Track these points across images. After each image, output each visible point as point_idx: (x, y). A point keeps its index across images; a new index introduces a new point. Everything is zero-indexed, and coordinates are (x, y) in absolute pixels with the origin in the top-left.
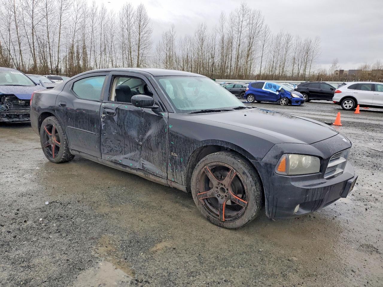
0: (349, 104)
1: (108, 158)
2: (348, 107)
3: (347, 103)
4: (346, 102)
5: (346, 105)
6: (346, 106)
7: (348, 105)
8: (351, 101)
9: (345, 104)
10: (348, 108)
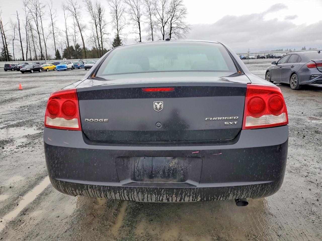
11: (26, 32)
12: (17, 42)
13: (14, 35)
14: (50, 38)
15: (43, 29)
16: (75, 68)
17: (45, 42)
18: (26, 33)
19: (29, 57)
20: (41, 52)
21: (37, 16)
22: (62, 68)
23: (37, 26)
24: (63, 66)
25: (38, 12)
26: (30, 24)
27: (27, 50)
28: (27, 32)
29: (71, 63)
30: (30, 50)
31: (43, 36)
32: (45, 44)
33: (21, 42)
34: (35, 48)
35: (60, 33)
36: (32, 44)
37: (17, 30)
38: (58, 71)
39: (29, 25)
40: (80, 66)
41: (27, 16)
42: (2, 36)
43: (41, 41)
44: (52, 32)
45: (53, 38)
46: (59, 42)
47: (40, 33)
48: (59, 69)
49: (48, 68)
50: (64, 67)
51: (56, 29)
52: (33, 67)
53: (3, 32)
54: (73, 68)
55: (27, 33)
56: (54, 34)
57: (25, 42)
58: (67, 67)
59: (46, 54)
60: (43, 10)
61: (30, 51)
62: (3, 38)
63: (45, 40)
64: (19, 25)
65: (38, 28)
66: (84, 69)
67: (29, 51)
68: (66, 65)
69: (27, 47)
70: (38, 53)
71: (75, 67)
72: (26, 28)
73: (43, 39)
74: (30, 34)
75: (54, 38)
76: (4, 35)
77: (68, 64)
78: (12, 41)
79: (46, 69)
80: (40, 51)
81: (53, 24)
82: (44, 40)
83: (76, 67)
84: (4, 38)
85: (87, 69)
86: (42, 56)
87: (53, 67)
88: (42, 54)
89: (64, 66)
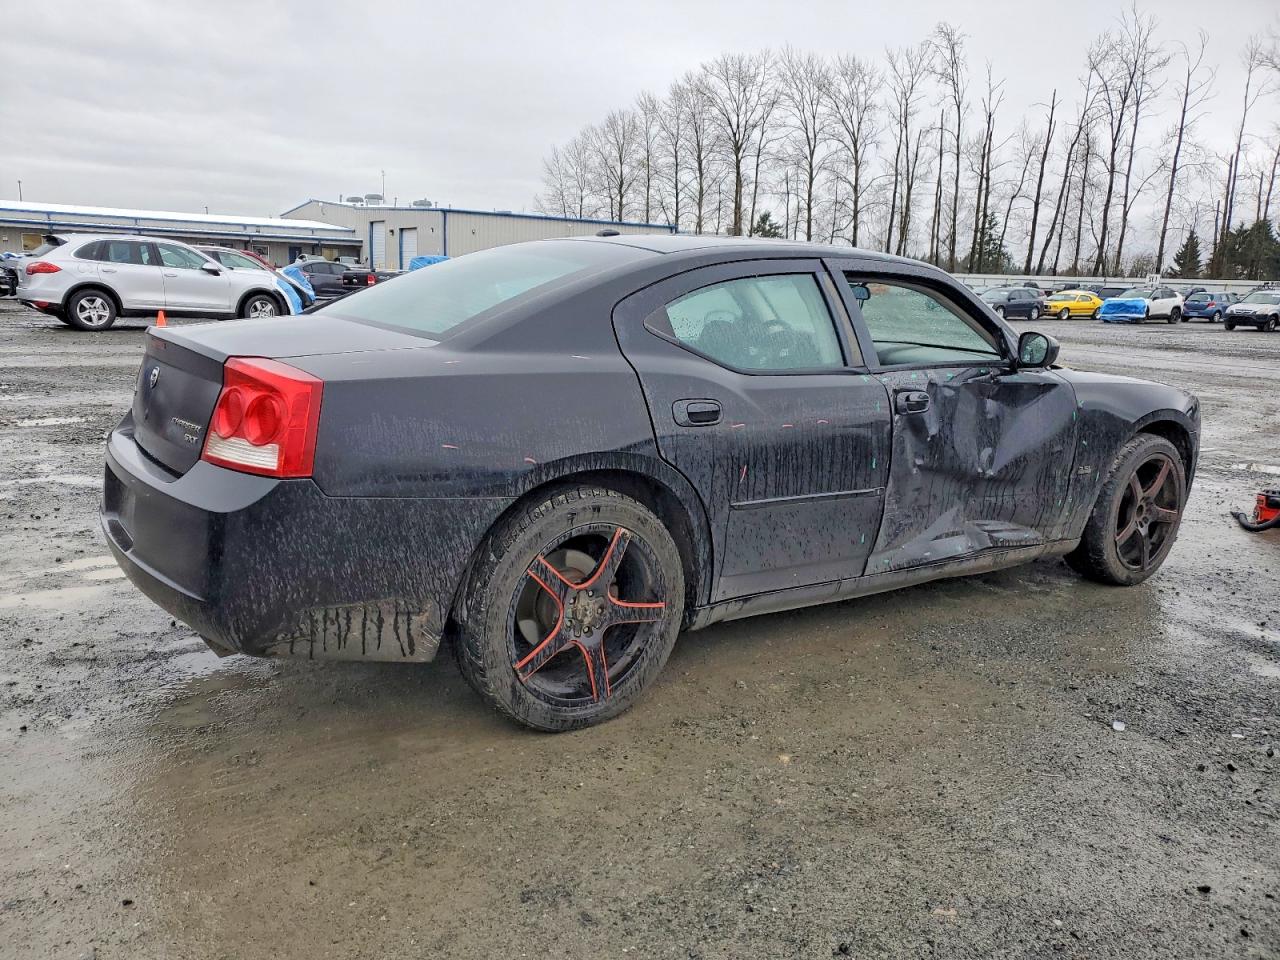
0: (95, 312)
1: (887, 561)
2: (95, 318)
3: (87, 307)
4: (83, 302)
5: (86, 314)
6: (89, 319)
7: (94, 315)
8: (99, 301)
9: (83, 309)
10: (96, 323)
11: (1067, 168)
12: (1024, 206)
13: (1020, 179)
14: (1155, 188)
15: (1132, 155)
16: (1192, 317)
17: (1125, 205)
18: (1064, 172)
19: (1048, 263)
20: (1101, 247)
21: (1124, 102)
22: (1122, 311)
23: (1114, 141)
24: (1129, 304)
25: (1132, 89)
26: (1090, 137)
27: (1051, 235)
28: (1070, 169)
29: (1176, 296)
30: (1060, 235)
31: (1127, 181)
32: (1126, 213)
33: (1037, 204)
34: (1080, 228)
35: (1204, 169)
36: (1073, 213)
37: (1035, 160)
38: (1106, 321)
39: (1083, 141)
40: (1219, 311)
41: (1088, 105)
42: (981, 183)
43: (1113, 200)
44: (1171, 161)
45: (1167, 188)
46: (1186, 205)
47: (1117, 169)
48: (1108, 317)
49: (1068, 309)
50: (1133, 310)
51: (1191, 149)
52: (1009, 300)
53: (985, 171)
54: (1177, 316)
55: (1067, 172)
56: (1174, 170)
57: (1053, 205)
58: (1148, 311)
59: (1119, 253)
60: (1155, 79)
61: (1060, 239)
62: (980, 191)
63: (1131, 195)
64: (1048, 142)
65: (1114, 150)
66: (1222, 327)
67: (1055, 239)
68: (1148, 302)
69: (1054, 223)
70: (1089, 250)
71: (1191, 314)
72: (1070, 154)
73: (1124, 194)
74: (1077, 174)
75: (1172, 190)
76: (988, 179)
77: (1155, 299)
78: (1007, 202)
79: (1062, 311)
80: (1099, 238)
81: (1184, 131)
82: (1126, 197)
83: (1195, 314)
84: (984, 192)
85: (1237, 327)
86: (1101, 260)
87: (1092, 306)
88: (1100, 255)
89: (1136, 307)
